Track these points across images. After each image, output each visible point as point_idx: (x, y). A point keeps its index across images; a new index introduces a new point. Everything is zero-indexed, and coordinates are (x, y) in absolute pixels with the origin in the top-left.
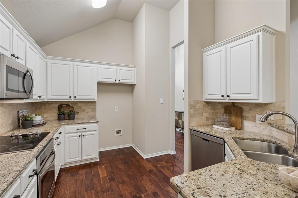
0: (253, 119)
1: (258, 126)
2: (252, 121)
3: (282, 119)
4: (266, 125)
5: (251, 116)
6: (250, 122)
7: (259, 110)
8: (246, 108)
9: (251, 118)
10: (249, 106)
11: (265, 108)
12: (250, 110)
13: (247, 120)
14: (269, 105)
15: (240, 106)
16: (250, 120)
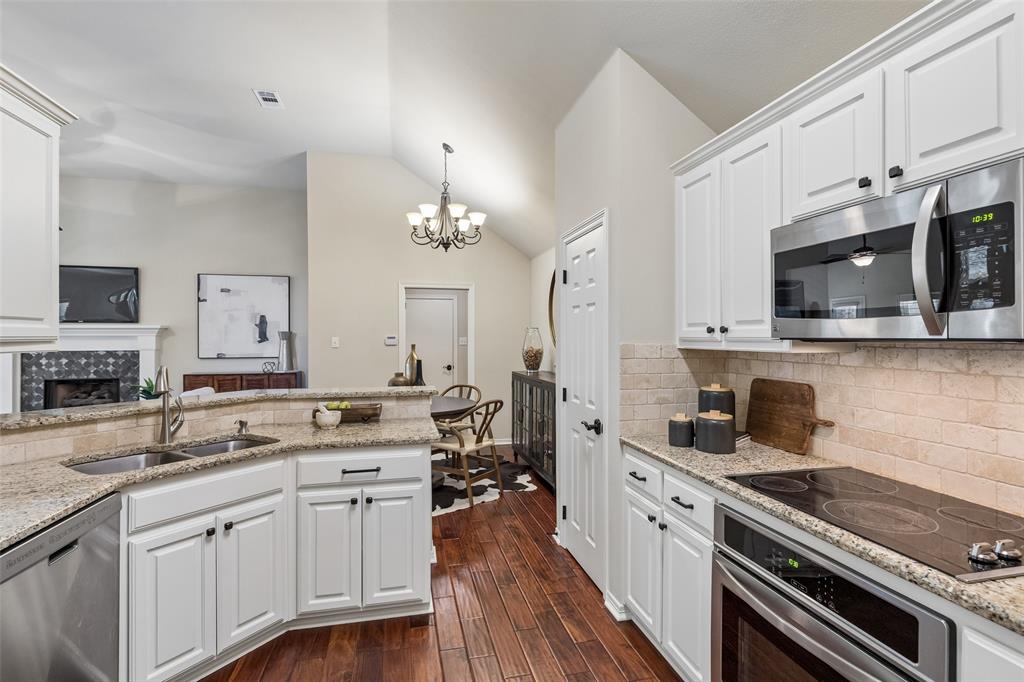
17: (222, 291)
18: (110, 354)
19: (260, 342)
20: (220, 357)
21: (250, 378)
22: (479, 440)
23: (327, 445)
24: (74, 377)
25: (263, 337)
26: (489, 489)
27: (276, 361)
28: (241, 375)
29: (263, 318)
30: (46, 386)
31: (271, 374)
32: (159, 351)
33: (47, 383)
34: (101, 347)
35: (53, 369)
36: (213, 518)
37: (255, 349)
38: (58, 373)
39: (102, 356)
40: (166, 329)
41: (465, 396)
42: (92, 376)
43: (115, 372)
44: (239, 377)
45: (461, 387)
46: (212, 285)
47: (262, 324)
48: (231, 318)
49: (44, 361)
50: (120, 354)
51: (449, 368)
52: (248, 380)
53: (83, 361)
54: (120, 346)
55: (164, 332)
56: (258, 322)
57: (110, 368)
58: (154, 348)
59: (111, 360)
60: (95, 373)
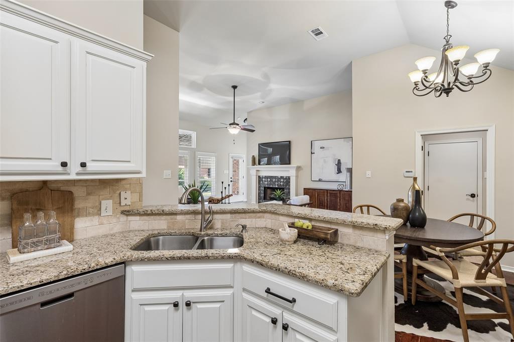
0: (96, 211)
1: (105, 222)
2: (93, 215)
3: (140, 201)
4: (118, 216)
5: (90, 205)
6: (89, 218)
7: (106, 192)
8: (78, 192)
9: (91, 210)
10: (86, 186)
11: (117, 187)
12: (89, 194)
13: (83, 216)
14: (123, 182)
15: (62, 188)
16: (88, 215)
17: (321, 148)
18: (282, 177)
19: (338, 173)
20: (320, 180)
21: (331, 192)
22: (480, 276)
23: (258, 262)
24: (271, 186)
25: (339, 171)
26: (498, 328)
27: (344, 184)
28: (327, 190)
29: (339, 160)
30: (264, 189)
31: (342, 190)
32: (297, 177)
33: (265, 188)
34: (279, 174)
35: (266, 183)
36: (181, 294)
37: (335, 177)
38: (267, 184)
39: (279, 178)
40: (300, 167)
41: (475, 226)
42: (276, 186)
43: (283, 185)
44: (326, 191)
45: (472, 216)
46: (317, 145)
47: (339, 164)
48: (325, 161)
49: (264, 180)
50: (285, 177)
51: (473, 196)
52: (330, 193)
53: (274, 180)
54: (285, 174)
55: (299, 168)
56: (337, 163)
57: (282, 184)
58: (295, 175)
59: (282, 180)
60: (278, 185)
